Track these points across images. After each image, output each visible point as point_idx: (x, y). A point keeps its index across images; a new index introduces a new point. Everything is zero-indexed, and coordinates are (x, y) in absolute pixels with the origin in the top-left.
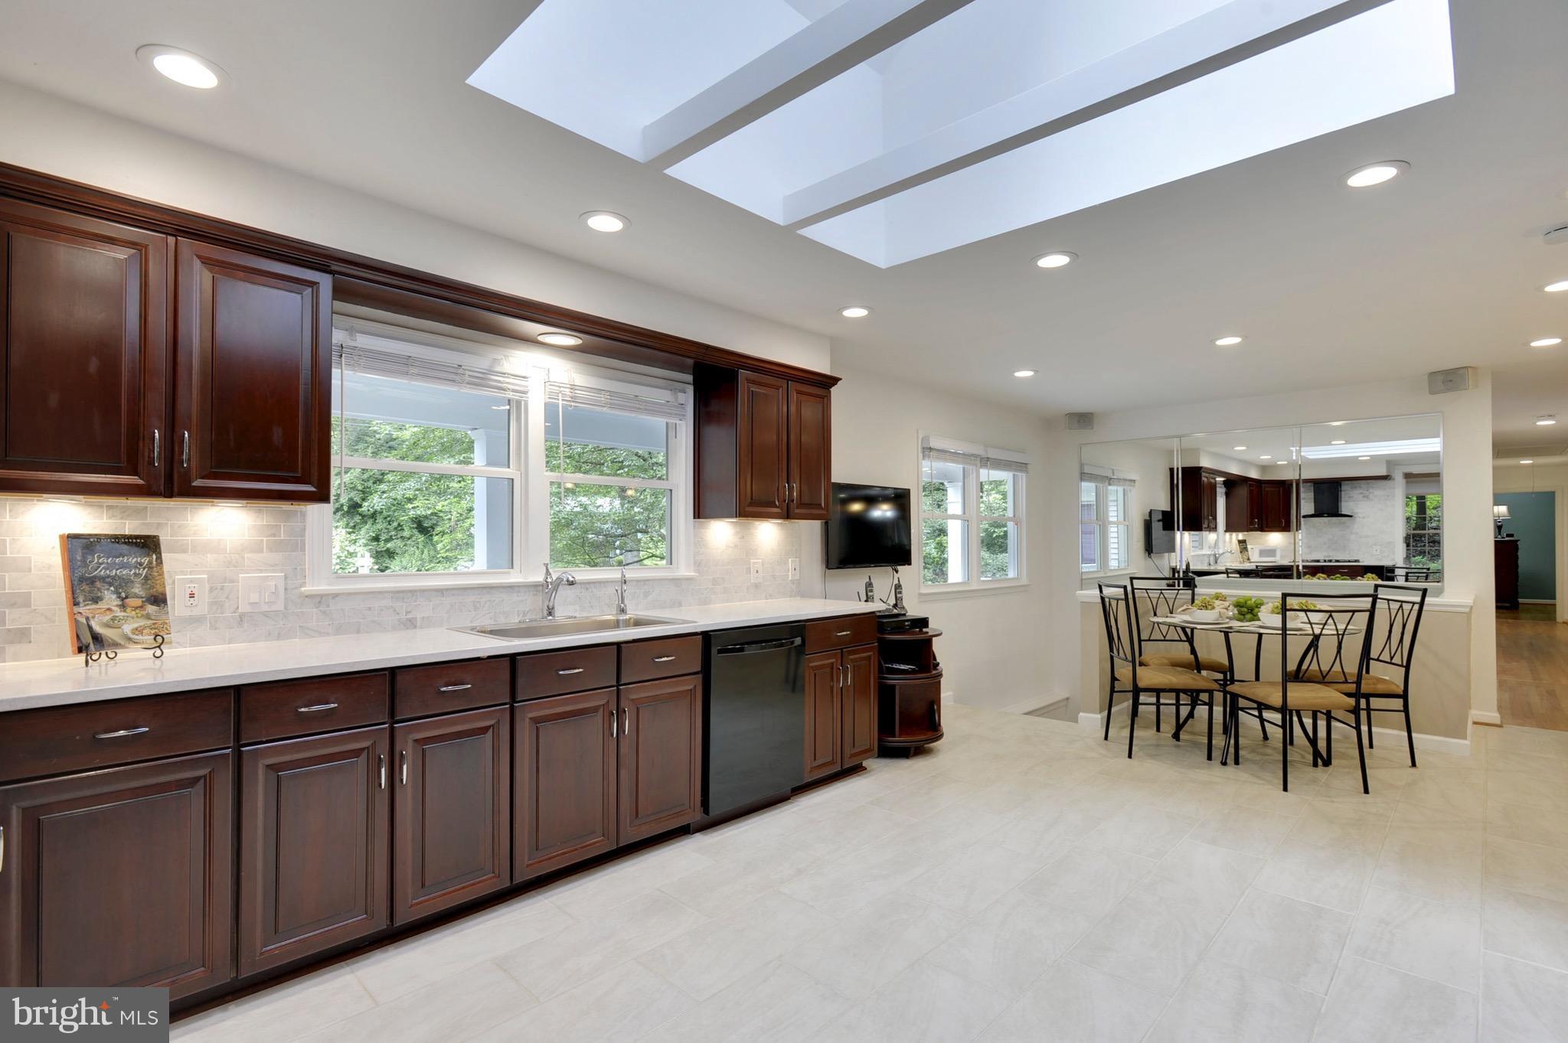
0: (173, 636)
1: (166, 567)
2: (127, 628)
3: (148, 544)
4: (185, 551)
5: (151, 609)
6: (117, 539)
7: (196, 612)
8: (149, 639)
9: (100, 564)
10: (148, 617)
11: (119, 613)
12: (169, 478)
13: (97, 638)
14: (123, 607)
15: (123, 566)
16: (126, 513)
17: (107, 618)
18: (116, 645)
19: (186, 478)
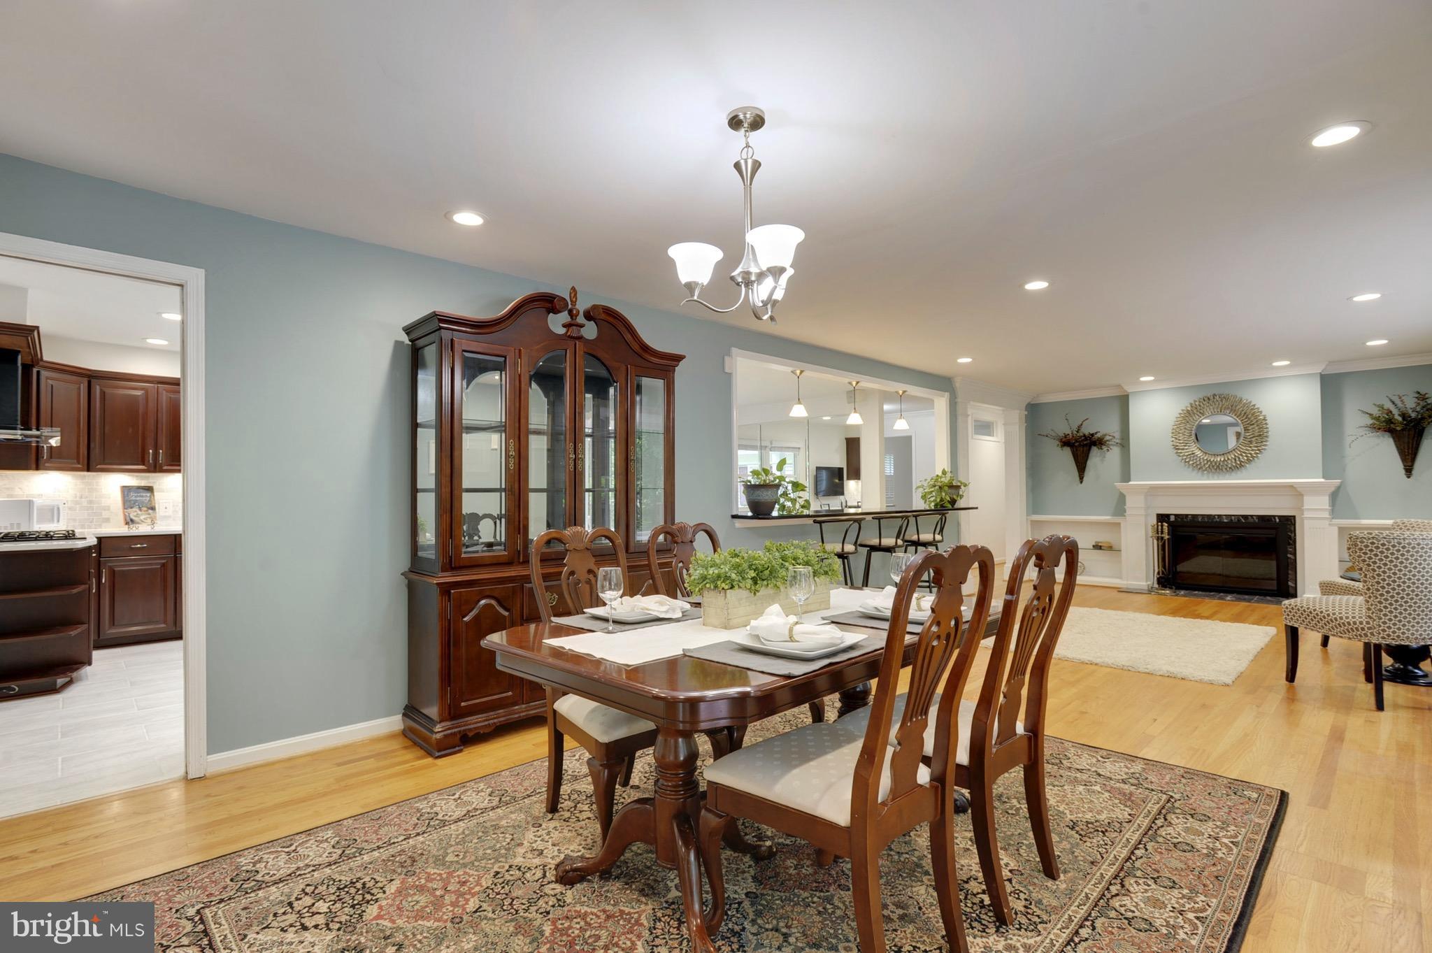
0: (158, 522)
1: (156, 498)
2: (142, 518)
3: (150, 489)
4: (163, 492)
5: (150, 511)
6: (139, 488)
7: (167, 514)
8: (149, 521)
9: (133, 496)
10: (149, 514)
11: (139, 513)
12: (155, 467)
13: (132, 521)
14: (140, 510)
15: (142, 496)
16: (142, 478)
17: (135, 514)
18: (138, 523)
19: (161, 466)
